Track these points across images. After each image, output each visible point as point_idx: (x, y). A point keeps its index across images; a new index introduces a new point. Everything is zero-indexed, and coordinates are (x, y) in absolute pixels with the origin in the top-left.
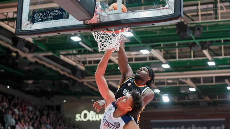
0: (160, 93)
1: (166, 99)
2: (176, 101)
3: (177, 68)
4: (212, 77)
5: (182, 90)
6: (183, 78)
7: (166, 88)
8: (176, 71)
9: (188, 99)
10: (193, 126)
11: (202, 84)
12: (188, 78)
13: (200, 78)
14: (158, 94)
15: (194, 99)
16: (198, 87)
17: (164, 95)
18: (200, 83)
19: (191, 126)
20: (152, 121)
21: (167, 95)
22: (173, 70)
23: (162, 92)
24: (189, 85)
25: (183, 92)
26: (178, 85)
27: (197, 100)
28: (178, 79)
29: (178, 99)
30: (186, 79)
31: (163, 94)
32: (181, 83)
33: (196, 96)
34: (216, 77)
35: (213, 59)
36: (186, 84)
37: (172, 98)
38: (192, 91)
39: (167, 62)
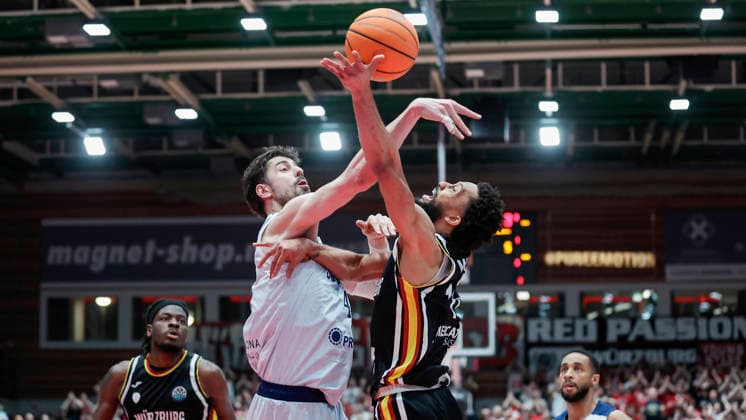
0: (73, 123)
1: (94, 145)
2: (129, 152)
3: (133, 36)
4: (254, 73)
5: (153, 115)
6: (156, 74)
7: (95, 106)
8: (131, 48)
9: (172, 147)
10: (187, 240)
11: (219, 95)
12: (173, 72)
13: (212, 73)
14: (69, 126)
15: (191, 147)
16: (204, 107)
17: (91, 131)
18: (213, 90)
19: (180, 242)
20: (46, 223)
21: (98, 131)
22: (120, 44)
23: (81, 122)
24: (174, 96)
25: (153, 121)
26: (136, 98)
27: (201, 150)
28: (139, 75)
29: (137, 148)
30: (165, 75)
31: (83, 128)
32: (147, 89)
33: (198, 136)
34: (269, 73)
35: (258, 7)
36: (166, 94)
37: (116, 141)
38: (184, 120)
39: (101, 17)
